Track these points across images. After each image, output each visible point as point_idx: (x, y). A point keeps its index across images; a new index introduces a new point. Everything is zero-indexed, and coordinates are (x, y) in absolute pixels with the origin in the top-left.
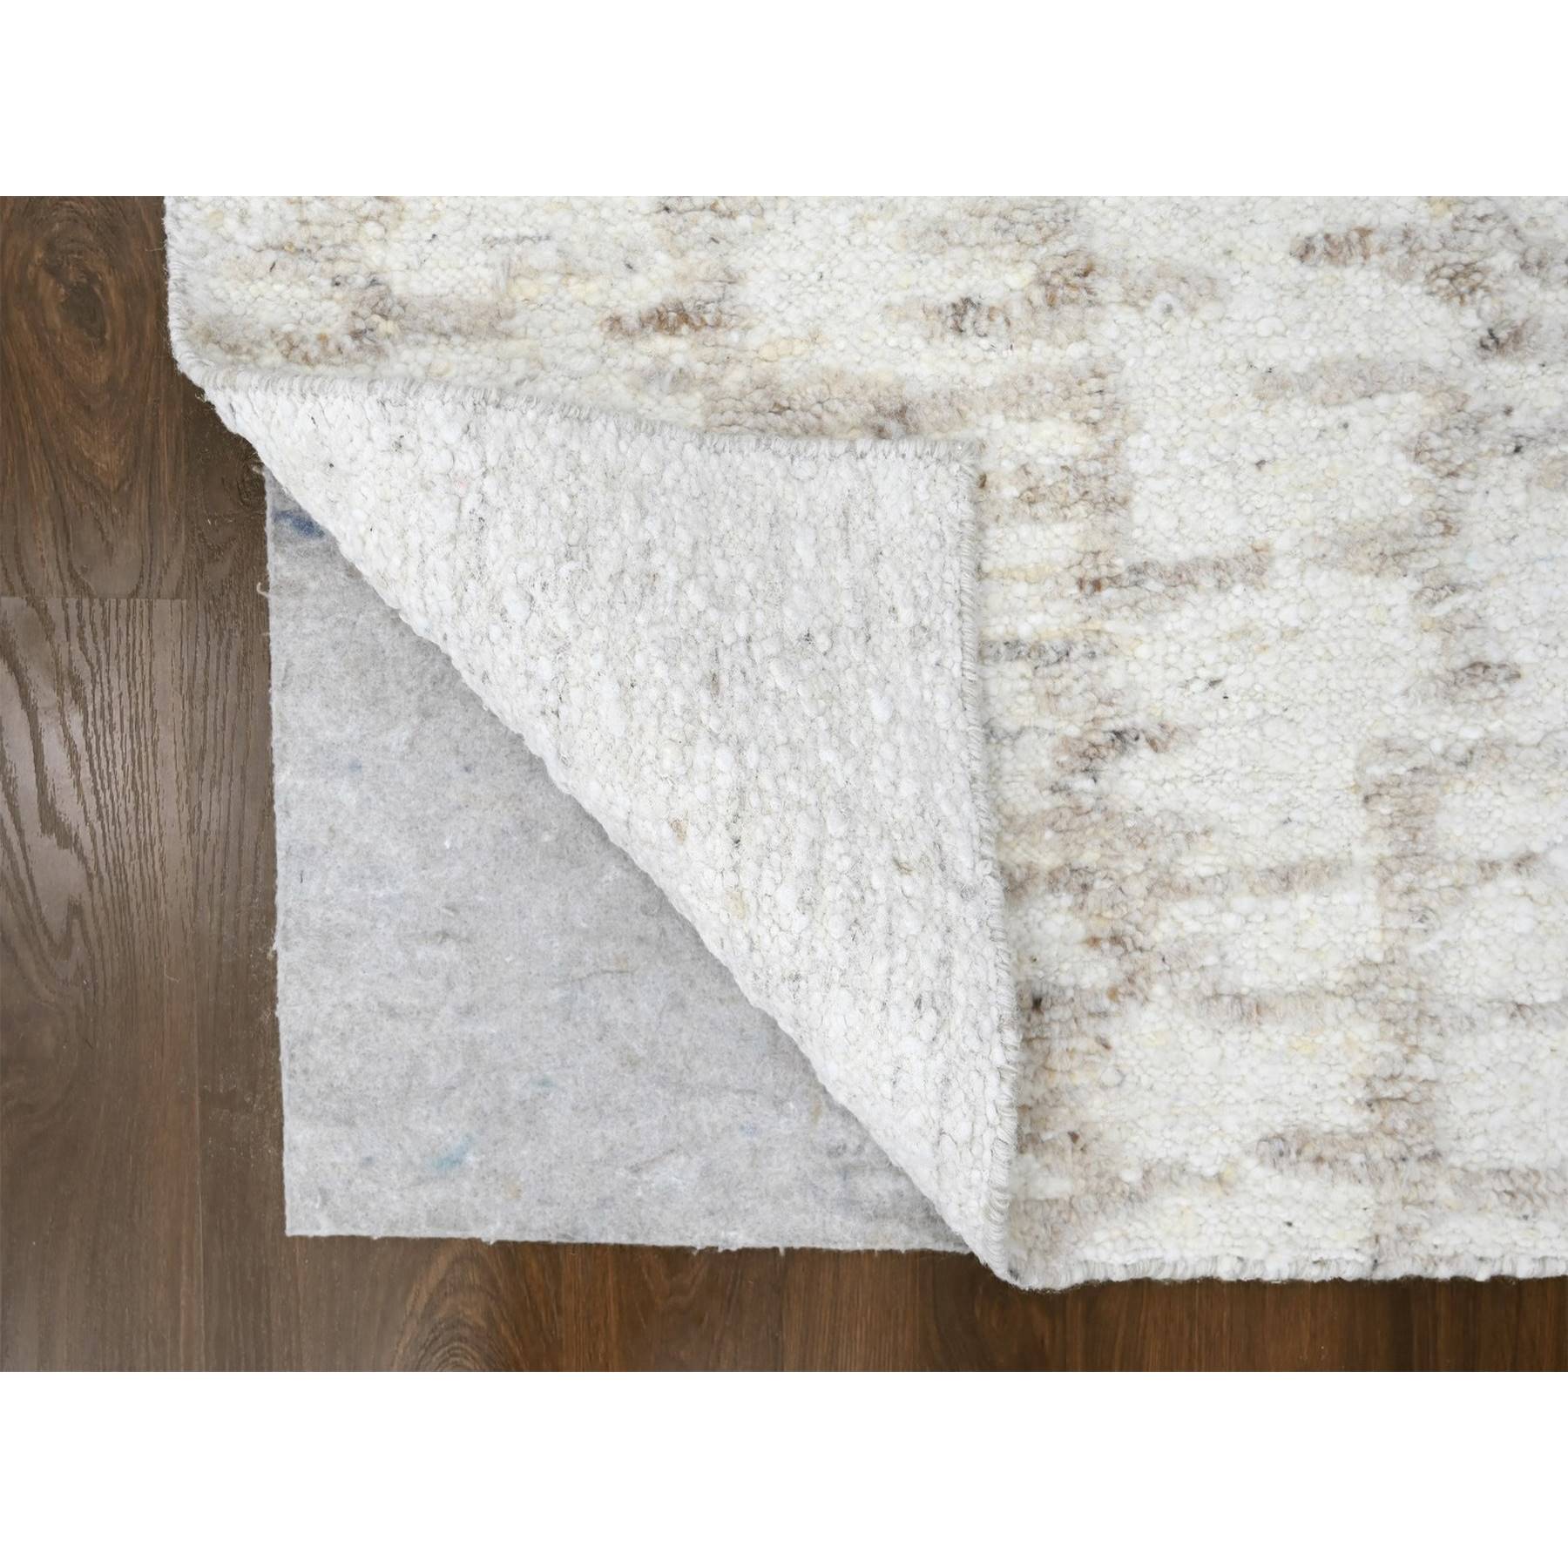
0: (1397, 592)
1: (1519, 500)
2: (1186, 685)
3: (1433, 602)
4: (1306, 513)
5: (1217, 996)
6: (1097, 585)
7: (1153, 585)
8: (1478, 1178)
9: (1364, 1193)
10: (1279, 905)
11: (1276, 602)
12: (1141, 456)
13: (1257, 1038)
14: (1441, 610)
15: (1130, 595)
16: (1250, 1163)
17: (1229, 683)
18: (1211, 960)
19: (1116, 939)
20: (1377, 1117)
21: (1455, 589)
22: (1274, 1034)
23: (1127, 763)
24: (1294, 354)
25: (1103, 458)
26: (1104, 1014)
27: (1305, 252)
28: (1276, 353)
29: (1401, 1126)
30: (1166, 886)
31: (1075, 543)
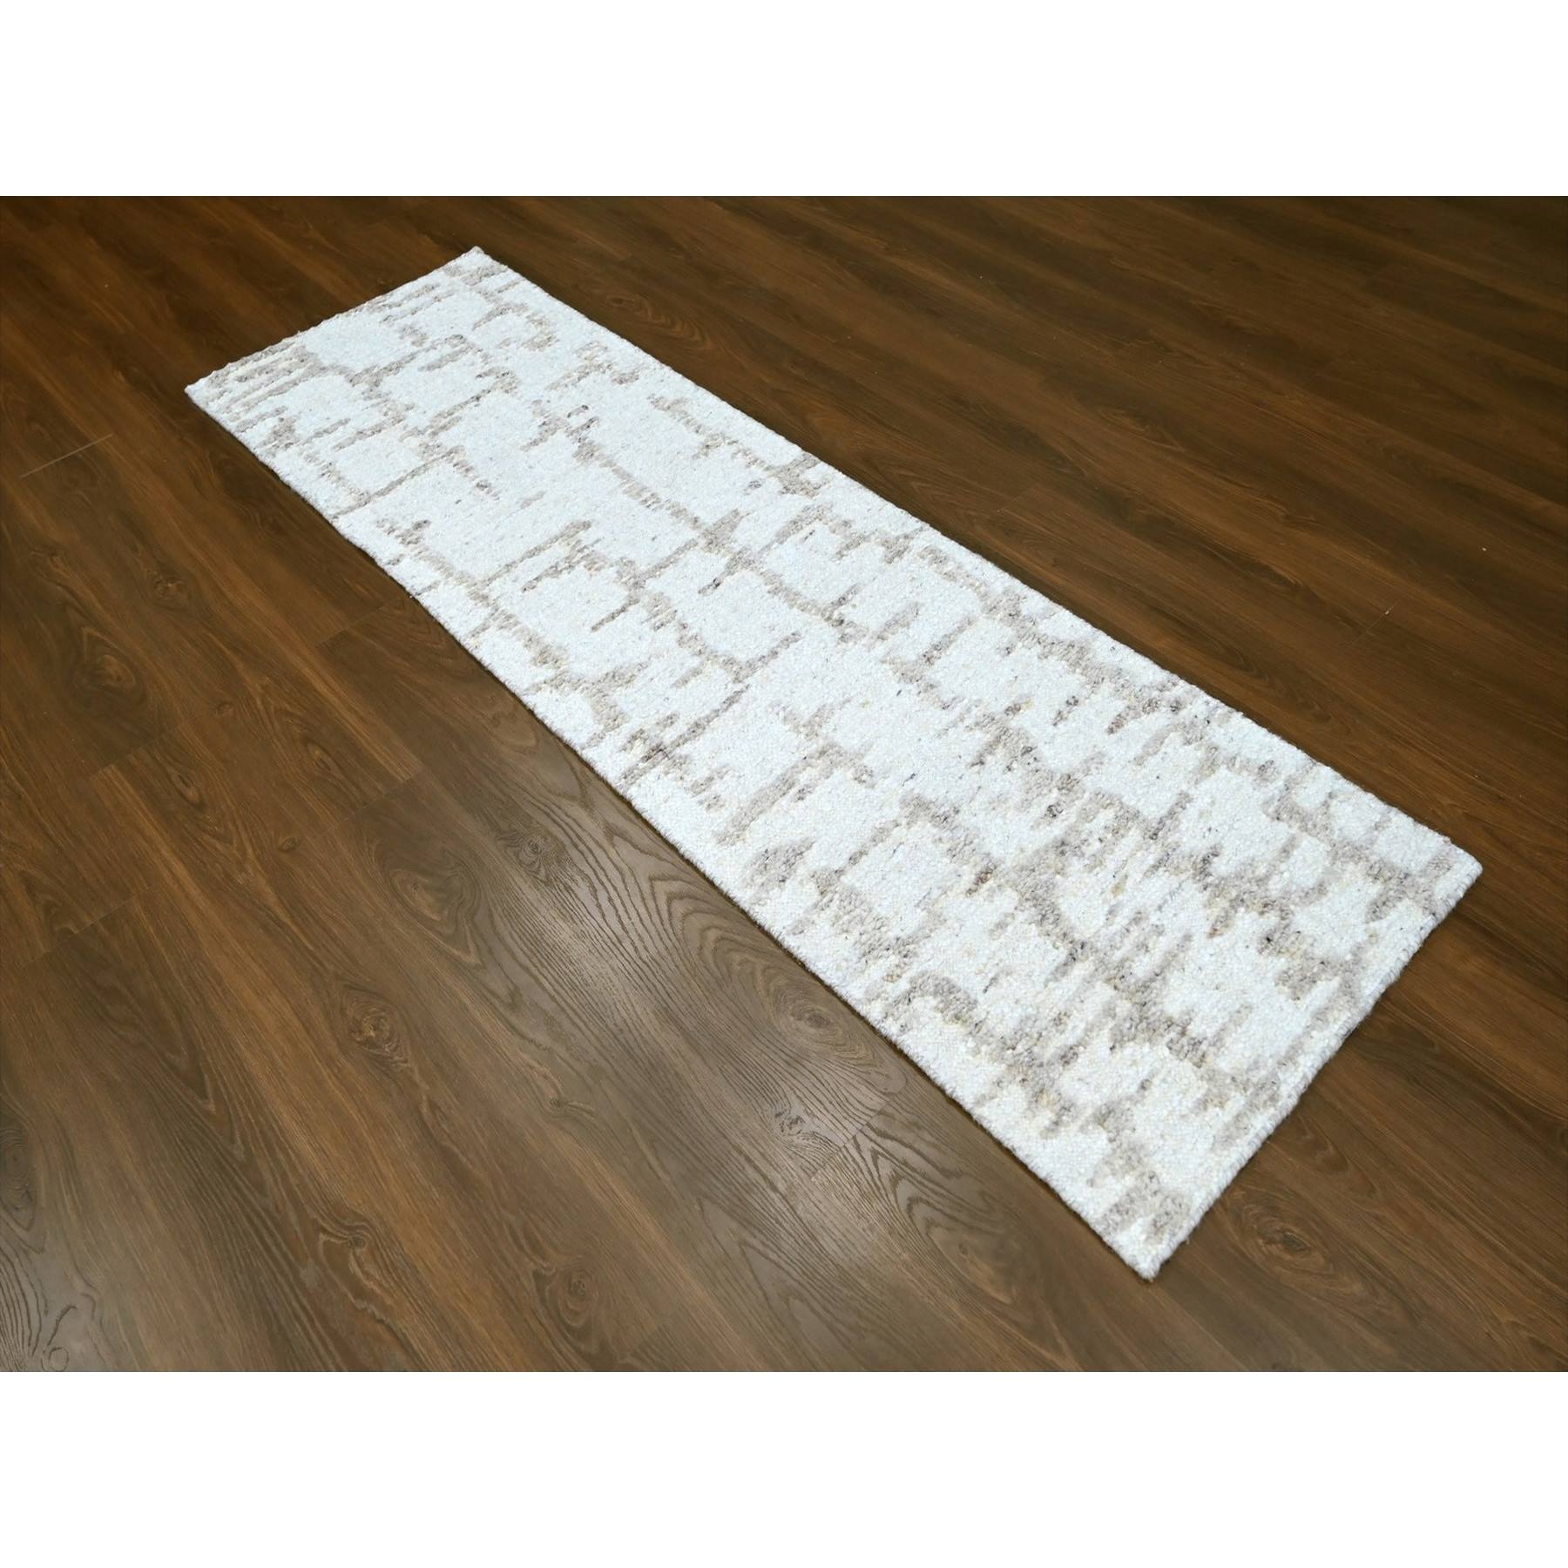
0: (1223, 771)
1: (1222, 731)
2: (1204, 837)
3: (1234, 765)
4: (1182, 776)
5: (1307, 893)
6: (1156, 834)
7: (1168, 822)
8: (1425, 871)
9: (1406, 902)
10: (1292, 860)
11: (1199, 800)
12: (1130, 801)
13: (1330, 895)
14: (1237, 766)
15: (1165, 829)
16: (1372, 925)
17: (1213, 826)
18: (1294, 888)
19: (1266, 905)
20: (1382, 879)
21: (1235, 758)
22: (1333, 888)
23: (1214, 865)
24: (1137, 750)
25: (1122, 808)
26: (1287, 926)
27: (1111, 731)
28: (1131, 755)
29: (1389, 874)
30: (1262, 881)
31: (1138, 831)
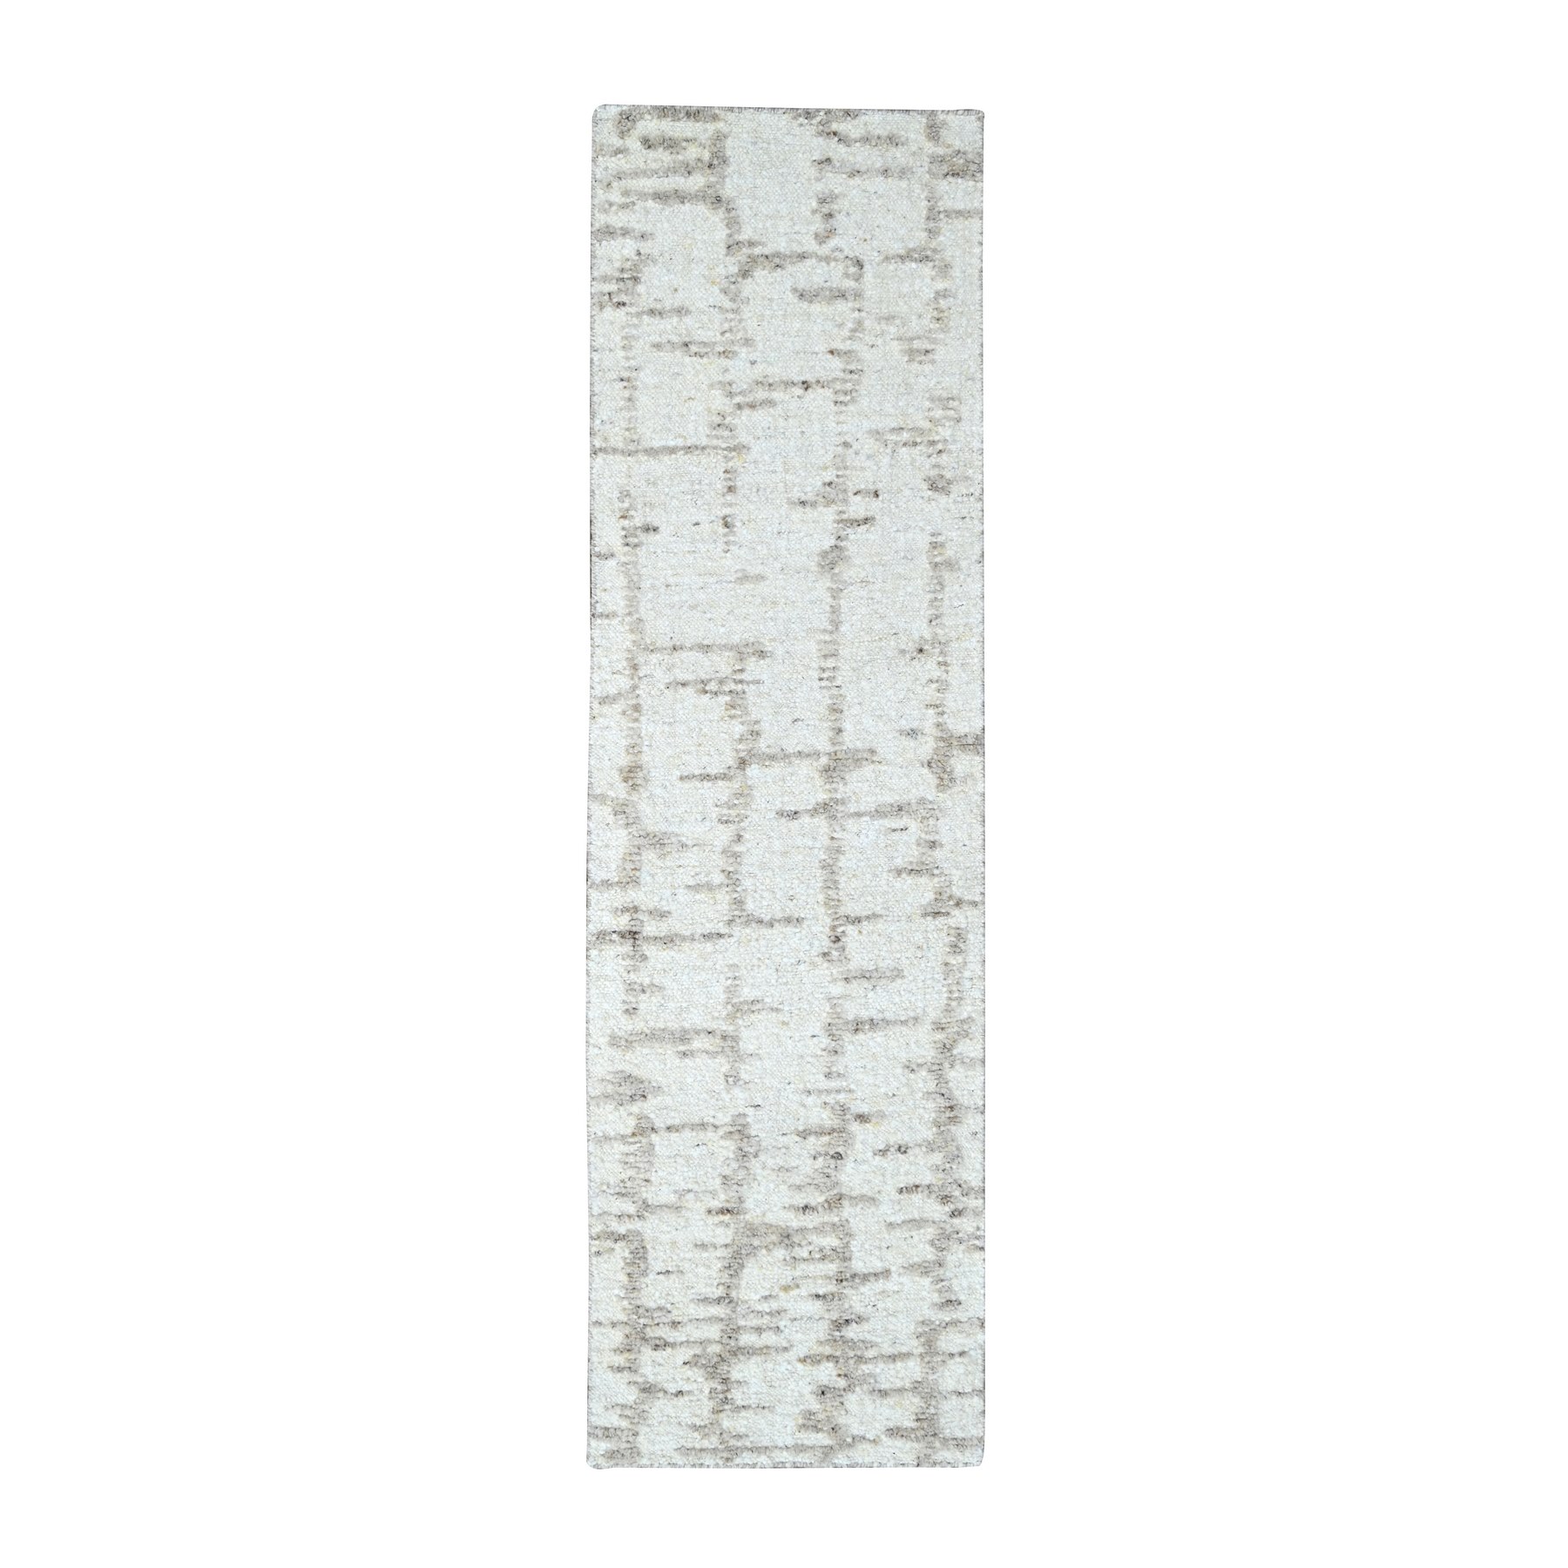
0: (926, 1281)
1: (961, 1256)
2: (866, 1306)
3: (937, 1284)
4: (900, 1261)
5: (874, 1391)
6: (841, 1281)
7: (857, 1281)
8: (948, 1440)
9: (915, 1445)
10: (892, 1366)
11: (892, 1284)
12: (855, 1245)
13: (885, 1402)
14: (938, 1287)
15: (850, 1284)
16: (883, 1437)
17: (879, 1306)
18: (872, 1381)
19: (846, 1376)
20: (919, 1424)
21: (942, 1281)
22: (890, 1401)
23: (849, 1328)
24: (898, 1219)
25: (843, 1248)
26: (842, 1396)
27: (901, 1190)
28: (892, 1219)
29: (925, 1427)
30: (860, 1359)
31: (836, 1270)
